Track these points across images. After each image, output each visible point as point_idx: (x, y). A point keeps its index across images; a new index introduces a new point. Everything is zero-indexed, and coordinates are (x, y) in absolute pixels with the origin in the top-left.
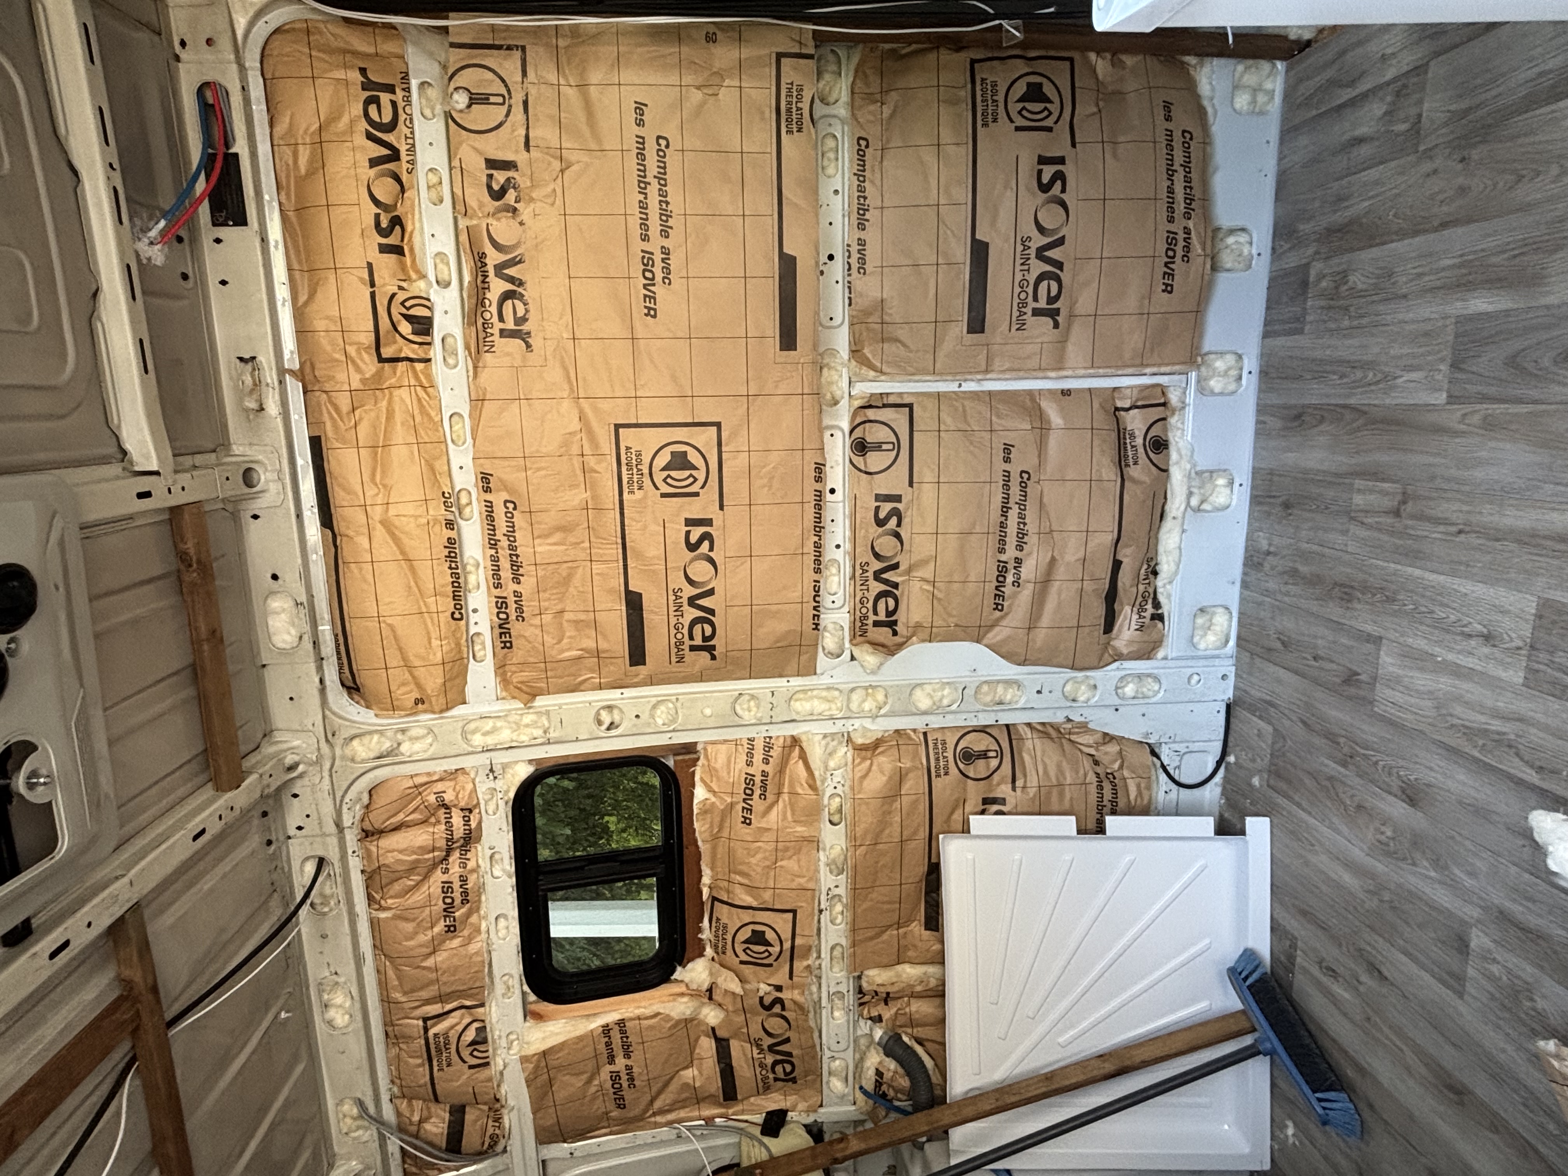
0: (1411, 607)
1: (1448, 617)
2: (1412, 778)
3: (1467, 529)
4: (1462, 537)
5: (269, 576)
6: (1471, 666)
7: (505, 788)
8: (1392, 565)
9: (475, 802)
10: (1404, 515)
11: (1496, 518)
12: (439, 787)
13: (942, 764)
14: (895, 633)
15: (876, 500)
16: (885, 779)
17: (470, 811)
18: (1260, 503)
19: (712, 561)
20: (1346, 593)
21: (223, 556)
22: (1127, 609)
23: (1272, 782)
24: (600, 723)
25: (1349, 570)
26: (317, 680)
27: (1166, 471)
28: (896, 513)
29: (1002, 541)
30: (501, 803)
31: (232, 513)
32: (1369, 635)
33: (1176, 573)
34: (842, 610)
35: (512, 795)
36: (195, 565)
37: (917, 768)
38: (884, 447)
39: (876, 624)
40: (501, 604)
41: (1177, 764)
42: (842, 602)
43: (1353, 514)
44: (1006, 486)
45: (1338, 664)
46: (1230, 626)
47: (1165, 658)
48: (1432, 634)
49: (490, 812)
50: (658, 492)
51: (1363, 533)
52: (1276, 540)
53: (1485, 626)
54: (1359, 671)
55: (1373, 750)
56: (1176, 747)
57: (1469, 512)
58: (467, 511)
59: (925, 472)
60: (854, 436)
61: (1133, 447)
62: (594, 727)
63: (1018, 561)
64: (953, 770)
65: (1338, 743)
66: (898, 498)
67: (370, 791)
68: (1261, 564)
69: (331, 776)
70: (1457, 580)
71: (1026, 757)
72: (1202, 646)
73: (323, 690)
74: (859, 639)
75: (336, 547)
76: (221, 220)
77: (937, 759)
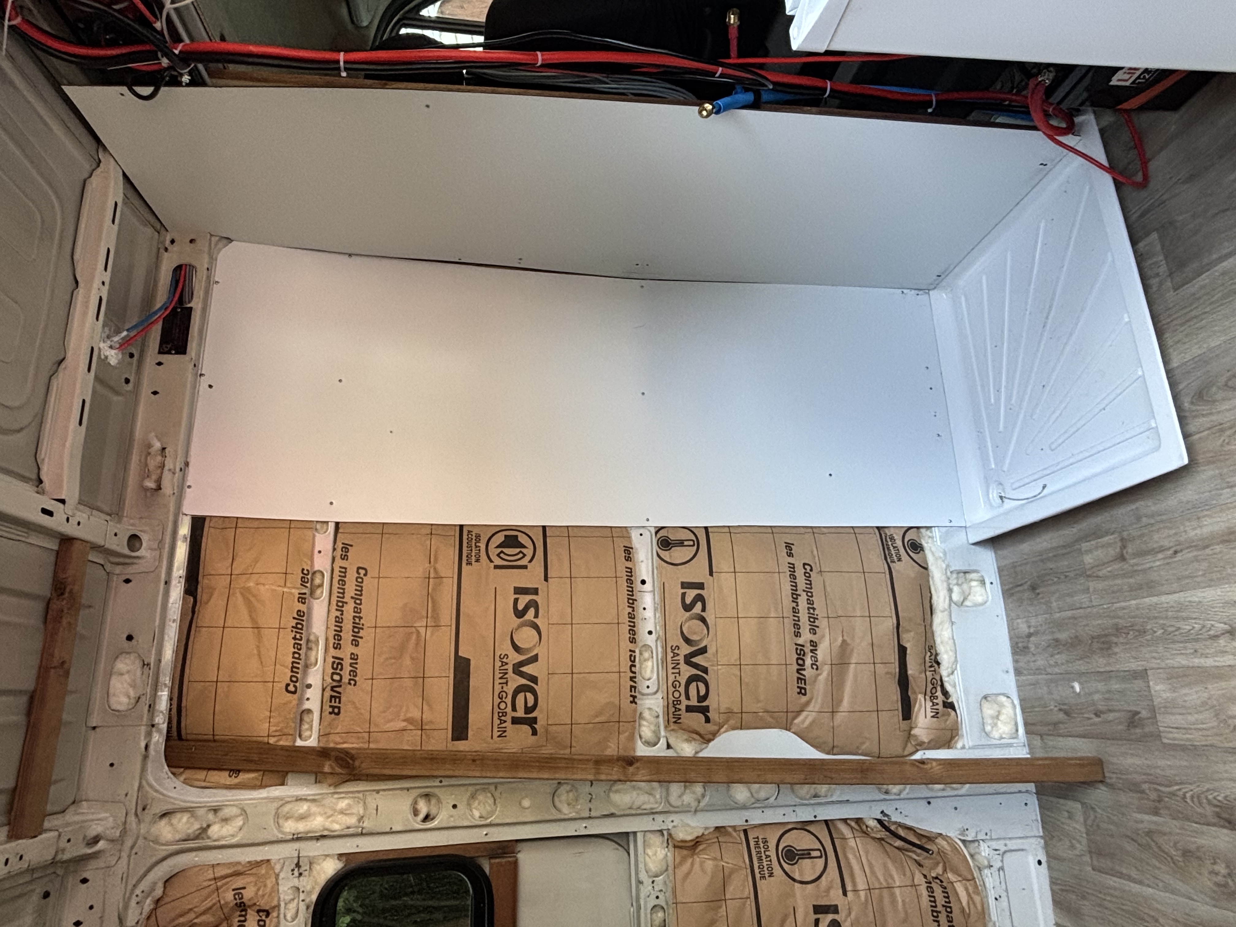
0: (1161, 631)
1: (1194, 627)
2: (1220, 798)
3: (1178, 548)
4: (1179, 557)
5: (125, 636)
6: (1228, 663)
7: (308, 888)
8: (1133, 602)
9: (275, 903)
10: (1127, 557)
11: (1198, 531)
12: (239, 882)
13: (765, 864)
14: (708, 720)
15: (682, 588)
16: (707, 879)
17: (268, 914)
18: (1012, 595)
19: (536, 627)
20: (1103, 643)
21: (90, 607)
22: (921, 697)
23: (1095, 863)
24: (416, 813)
25: (1100, 622)
26: (143, 745)
27: (926, 569)
28: (700, 598)
29: (797, 626)
30: (302, 906)
31: (108, 573)
32: (1135, 672)
33: (956, 661)
34: (656, 696)
35: (314, 897)
36: (66, 595)
37: (741, 868)
38: (686, 543)
39: (689, 709)
40: (337, 664)
41: (1000, 864)
42: (655, 689)
43: (1088, 573)
44: (793, 576)
45: (1119, 711)
46: (1015, 714)
47: (963, 747)
48: (1185, 648)
49: (289, 917)
50: (492, 565)
51: (1100, 585)
52: (1033, 621)
53: (1225, 624)
54: (1138, 709)
55: (1177, 784)
56: (994, 844)
57: (1176, 534)
58: (318, 592)
59: (721, 563)
60: (658, 536)
61: (894, 547)
62: (410, 816)
63: (814, 644)
64: (777, 871)
65: (1143, 792)
66: (701, 586)
67: (166, 882)
68: (1026, 647)
69: (129, 856)
70: (1188, 594)
71: (851, 856)
72: (996, 734)
73: (146, 757)
74: (673, 726)
75: (193, 612)
76: (166, 350)
77: (760, 859)
